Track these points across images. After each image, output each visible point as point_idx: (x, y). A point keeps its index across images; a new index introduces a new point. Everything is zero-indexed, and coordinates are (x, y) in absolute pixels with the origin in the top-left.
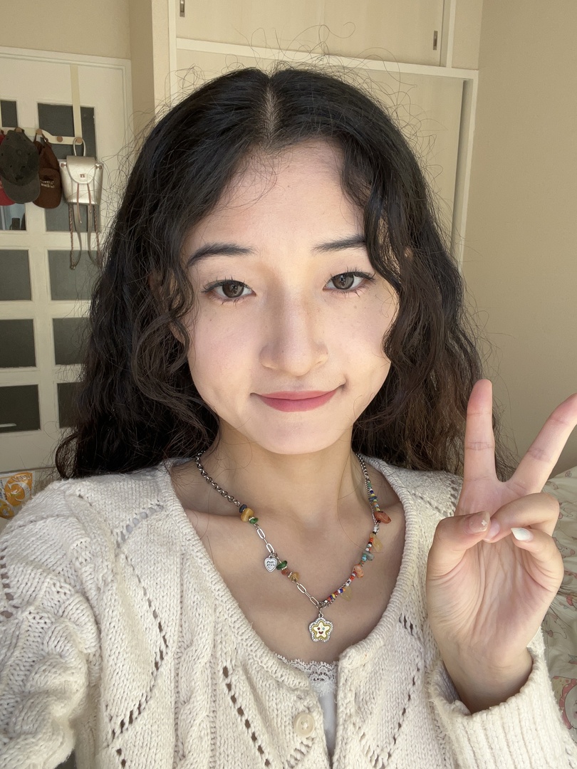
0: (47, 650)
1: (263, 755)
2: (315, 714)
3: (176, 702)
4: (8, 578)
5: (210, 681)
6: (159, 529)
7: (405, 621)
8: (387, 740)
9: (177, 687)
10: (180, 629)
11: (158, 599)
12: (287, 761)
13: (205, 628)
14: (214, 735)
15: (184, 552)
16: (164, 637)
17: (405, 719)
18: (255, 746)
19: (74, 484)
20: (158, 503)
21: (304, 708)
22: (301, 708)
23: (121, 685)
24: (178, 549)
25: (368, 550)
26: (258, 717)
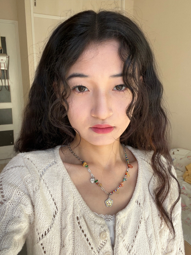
0: (14, 215)
1: (91, 246)
2: (107, 232)
3: (61, 228)
4: (2, 189)
5: (72, 221)
6: (55, 171)
7: (138, 202)
8: (131, 241)
9: (61, 223)
10: (62, 204)
11: (54, 194)
12: (98, 247)
13: (70, 204)
14: (74, 239)
15: (63, 178)
16: (56, 207)
17: (137, 234)
18: (88, 243)
19: (26, 154)
20: (54, 161)
21: (103, 230)
22: (102, 230)
23: (41, 223)
24: (61, 177)
25: (125, 177)
26: (89, 233)
